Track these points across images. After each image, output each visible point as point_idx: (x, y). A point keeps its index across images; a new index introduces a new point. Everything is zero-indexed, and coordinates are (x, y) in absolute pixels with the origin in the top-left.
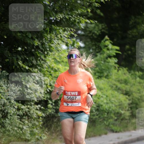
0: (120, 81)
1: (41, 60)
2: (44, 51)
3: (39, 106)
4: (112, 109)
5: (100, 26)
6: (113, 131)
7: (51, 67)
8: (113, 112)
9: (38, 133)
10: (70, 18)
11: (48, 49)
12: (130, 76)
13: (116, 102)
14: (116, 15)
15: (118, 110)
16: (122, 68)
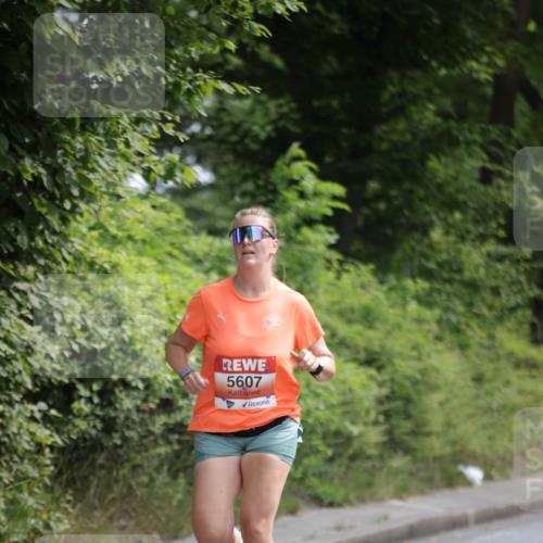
0: (346, 315)
1: (46, 232)
2: (62, 201)
3: (42, 405)
4: (317, 419)
5: (272, 105)
6: (319, 501)
7: (88, 259)
8: (319, 430)
9: (36, 510)
11: (76, 192)
12: (381, 296)
13: (331, 394)
14: (330, 65)
15: (337, 422)
16: (352, 263)
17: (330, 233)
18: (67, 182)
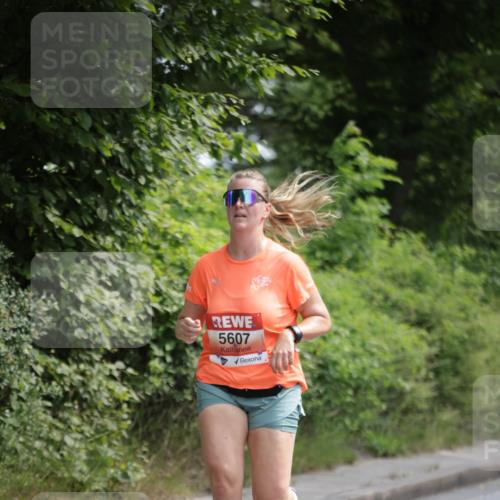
0: (398, 280)
1: (124, 206)
2: (137, 175)
3: (120, 365)
4: (372, 376)
5: (330, 86)
6: (373, 452)
7: (162, 230)
8: (374, 386)
9: (115, 461)
10: (225, 60)
11: (150, 169)
12: (431, 262)
13: (385, 353)
14: (383, 49)
15: (391, 378)
16: (405, 232)
17: (383, 204)
18: (142, 160)
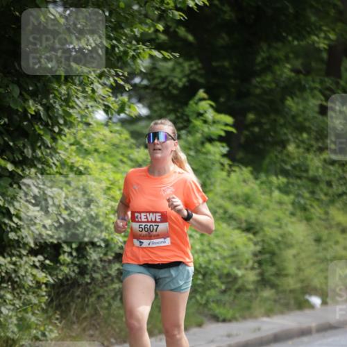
0: (234, 199)
1: (43, 147)
2: (53, 126)
3: (40, 258)
4: (215, 266)
5: (186, 65)
6: (216, 318)
7: (70, 164)
8: (217, 273)
9: (37, 324)
10: (113, 47)
11: (61, 121)
12: (256, 187)
13: (224, 250)
14: (223, 39)
15: (228, 267)
16: (238, 166)
17: (223, 147)
18: (56, 115)
